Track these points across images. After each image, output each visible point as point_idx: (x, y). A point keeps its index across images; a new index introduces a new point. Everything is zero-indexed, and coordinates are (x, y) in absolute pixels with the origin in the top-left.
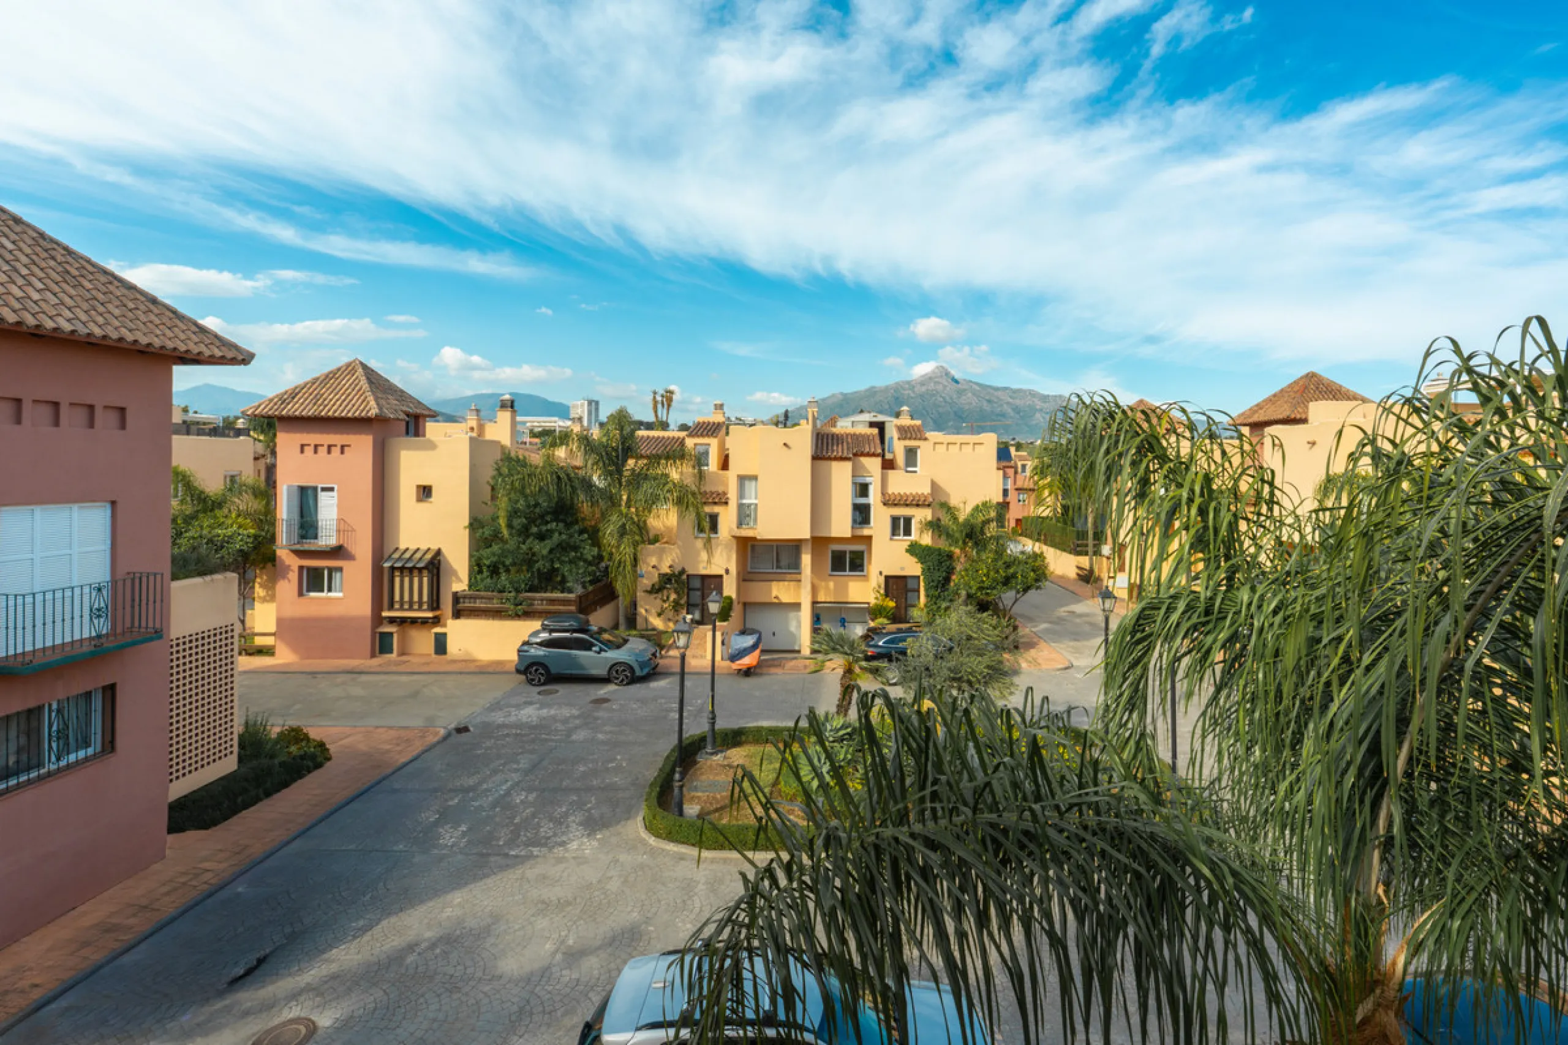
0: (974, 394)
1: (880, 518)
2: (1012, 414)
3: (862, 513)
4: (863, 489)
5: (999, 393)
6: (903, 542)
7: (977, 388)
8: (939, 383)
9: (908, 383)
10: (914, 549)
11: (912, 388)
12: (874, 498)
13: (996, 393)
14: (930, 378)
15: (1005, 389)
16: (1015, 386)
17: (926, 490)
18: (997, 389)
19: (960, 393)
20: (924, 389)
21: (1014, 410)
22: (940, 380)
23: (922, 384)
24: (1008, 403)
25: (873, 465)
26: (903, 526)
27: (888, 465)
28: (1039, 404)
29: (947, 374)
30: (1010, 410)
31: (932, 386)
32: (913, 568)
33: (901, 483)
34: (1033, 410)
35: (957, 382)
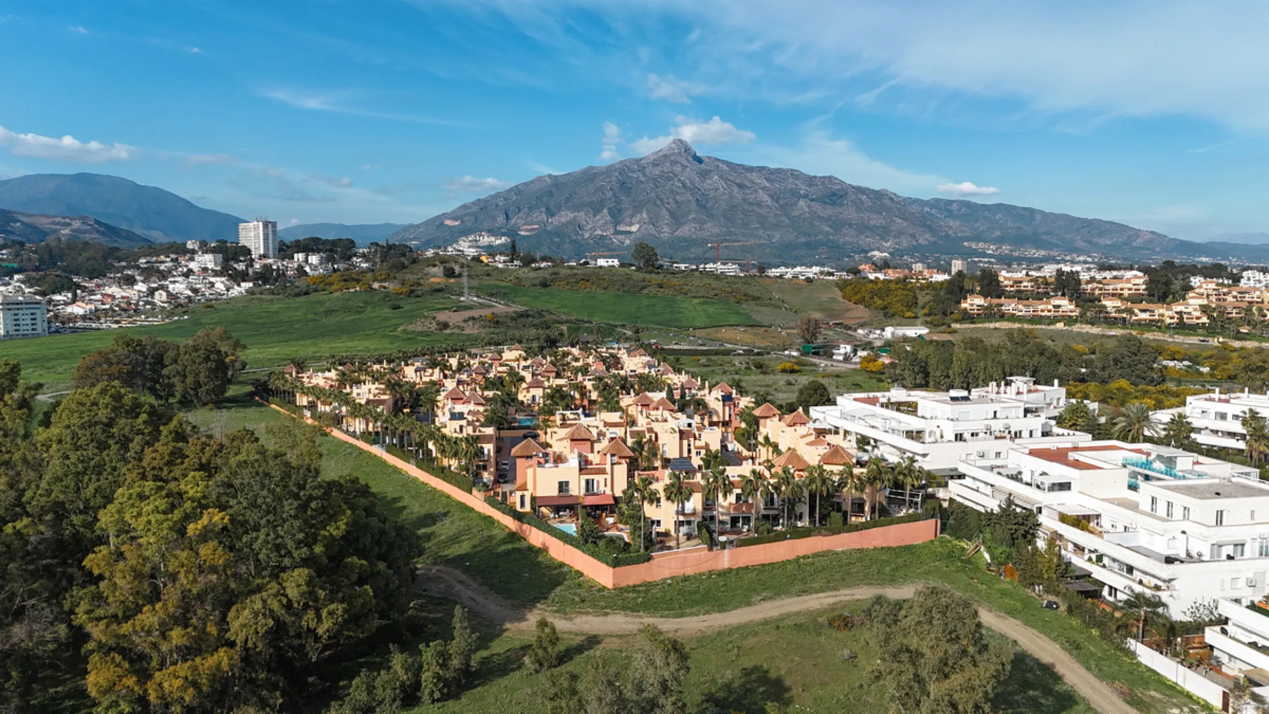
0: (721, 177)
1: (694, 451)
2: (769, 202)
3: (689, 451)
4: (689, 445)
5: (754, 176)
6: (699, 457)
7: (725, 167)
8: (677, 162)
9: (638, 161)
10: (702, 459)
11: (642, 170)
12: (692, 447)
13: (749, 175)
14: (665, 156)
15: (761, 169)
16: (773, 166)
17: (704, 444)
18: (751, 169)
19: (704, 175)
20: (657, 171)
21: (771, 196)
22: (679, 159)
23: (655, 164)
24: (764, 188)
25: (692, 439)
26: (698, 453)
27: (695, 439)
28: (803, 189)
29: (687, 150)
30: (765, 198)
31: (667, 167)
32: (701, 463)
33: (698, 443)
34: (796, 195)
35: (699, 160)
